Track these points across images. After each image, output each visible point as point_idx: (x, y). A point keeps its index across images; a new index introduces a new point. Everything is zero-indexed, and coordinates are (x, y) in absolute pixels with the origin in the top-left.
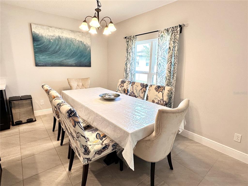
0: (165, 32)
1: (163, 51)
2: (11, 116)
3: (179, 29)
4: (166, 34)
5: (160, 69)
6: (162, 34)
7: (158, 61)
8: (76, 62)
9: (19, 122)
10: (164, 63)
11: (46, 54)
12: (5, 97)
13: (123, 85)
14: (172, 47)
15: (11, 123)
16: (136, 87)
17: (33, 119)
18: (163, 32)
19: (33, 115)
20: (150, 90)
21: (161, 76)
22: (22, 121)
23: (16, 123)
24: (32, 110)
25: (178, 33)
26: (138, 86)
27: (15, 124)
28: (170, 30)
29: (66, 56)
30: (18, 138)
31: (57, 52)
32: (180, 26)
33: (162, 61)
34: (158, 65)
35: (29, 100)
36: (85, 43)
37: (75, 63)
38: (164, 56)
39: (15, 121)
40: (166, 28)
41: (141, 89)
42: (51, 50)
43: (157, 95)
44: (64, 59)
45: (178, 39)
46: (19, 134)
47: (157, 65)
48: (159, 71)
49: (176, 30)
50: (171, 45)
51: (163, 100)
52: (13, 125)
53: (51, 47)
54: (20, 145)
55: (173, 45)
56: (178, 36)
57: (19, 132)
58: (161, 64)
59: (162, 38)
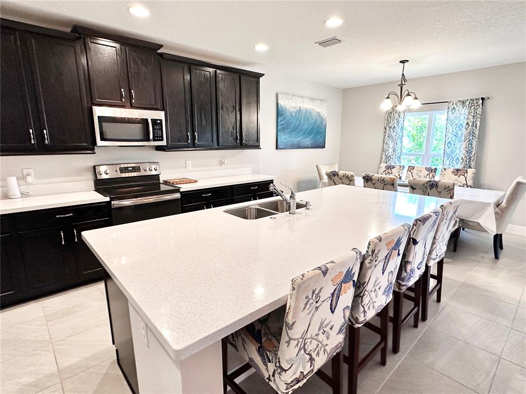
0: (458, 104)
1: (456, 126)
3: (481, 101)
4: (461, 106)
5: (450, 149)
6: (454, 106)
7: (447, 139)
8: (312, 141)
10: (456, 141)
11: (287, 132)
13: (390, 171)
14: (472, 123)
16: (418, 172)
18: (456, 104)
20: (444, 174)
21: (451, 158)
25: (480, 106)
26: (421, 171)
28: (467, 103)
29: (304, 134)
31: (296, 129)
32: (483, 99)
33: (454, 139)
34: (446, 144)
36: (322, 115)
37: (311, 144)
38: (456, 133)
40: (462, 100)
41: (427, 175)
42: (292, 126)
43: (456, 180)
44: (302, 137)
45: (480, 113)
47: (444, 143)
48: (448, 151)
49: (477, 103)
50: (470, 120)
51: (467, 184)
53: (292, 123)
55: (472, 120)
56: (481, 110)
58: (452, 143)
59: (453, 111)
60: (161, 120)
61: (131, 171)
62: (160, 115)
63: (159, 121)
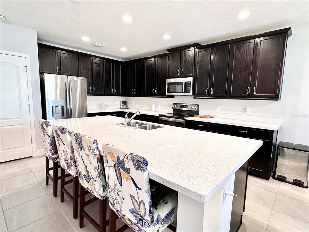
2: (275, 164)
9: (282, 178)
12: (274, 140)
15: (272, 174)
17: (303, 183)
19: (306, 177)
22: (286, 178)
23: (278, 177)
24: (306, 169)
27: (276, 177)
30: (273, 198)
35: (305, 153)
39: (277, 174)
46: (277, 193)
52: (274, 178)
54: (272, 209)
57: (277, 190)
60: (190, 82)
61: (184, 107)
62: (190, 79)
63: (189, 83)
